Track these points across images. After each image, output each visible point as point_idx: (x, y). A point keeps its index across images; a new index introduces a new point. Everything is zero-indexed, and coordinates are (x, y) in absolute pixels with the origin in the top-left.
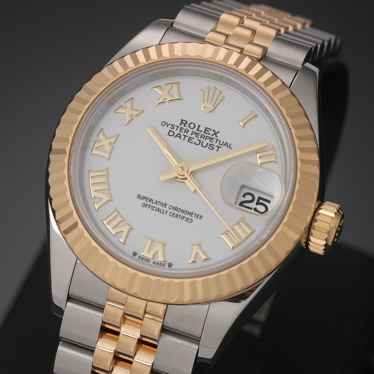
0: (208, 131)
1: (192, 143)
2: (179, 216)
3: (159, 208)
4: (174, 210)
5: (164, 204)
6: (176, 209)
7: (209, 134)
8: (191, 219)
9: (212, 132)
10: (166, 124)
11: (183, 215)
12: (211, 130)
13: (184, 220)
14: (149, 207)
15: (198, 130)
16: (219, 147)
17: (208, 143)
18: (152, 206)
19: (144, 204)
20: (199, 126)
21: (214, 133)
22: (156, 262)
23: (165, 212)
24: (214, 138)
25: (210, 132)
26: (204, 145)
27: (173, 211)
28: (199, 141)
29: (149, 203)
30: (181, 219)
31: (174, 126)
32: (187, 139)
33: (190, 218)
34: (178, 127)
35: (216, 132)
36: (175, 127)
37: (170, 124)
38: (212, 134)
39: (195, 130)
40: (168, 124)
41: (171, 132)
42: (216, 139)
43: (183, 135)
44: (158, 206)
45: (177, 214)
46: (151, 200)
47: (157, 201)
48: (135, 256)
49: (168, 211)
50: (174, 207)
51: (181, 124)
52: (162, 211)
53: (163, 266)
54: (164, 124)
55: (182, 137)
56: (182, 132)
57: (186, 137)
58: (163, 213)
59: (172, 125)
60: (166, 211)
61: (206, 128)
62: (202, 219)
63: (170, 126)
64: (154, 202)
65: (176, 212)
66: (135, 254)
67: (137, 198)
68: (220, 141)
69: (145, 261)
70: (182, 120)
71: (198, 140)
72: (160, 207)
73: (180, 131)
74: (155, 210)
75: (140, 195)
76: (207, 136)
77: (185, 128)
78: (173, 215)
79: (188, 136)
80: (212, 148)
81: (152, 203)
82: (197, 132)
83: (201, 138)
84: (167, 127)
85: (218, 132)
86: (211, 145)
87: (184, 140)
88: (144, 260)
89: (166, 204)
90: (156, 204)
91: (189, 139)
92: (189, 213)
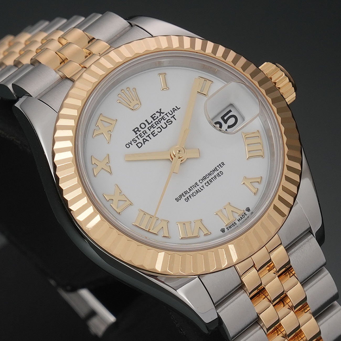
0: (155, 117)
1: (157, 134)
2: (212, 179)
3: (196, 191)
4: (204, 180)
5: (195, 184)
6: (204, 178)
7: (158, 117)
8: (220, 172)
9: (158, 115)
10: (129, 144)
11: (213, 176)
12: (155, 114)
13: (217, 177)
14: (190, 197)
15: (149, 124)
16: (173, 117)
17: (165, 123)
18: (192, 195)
19: (186, 200)
20: (146, 121)
21: (159, 114)
22: (239, 219)
23: (202, 188)
24: (164, 116)
25: (156, 116)
26: (164, 126)
27: (206, 181)
28: (159, 128)
29: (188, 195)
30: (215, 179)
31: (134, 139)
32: (151, 136)
33: (218, 172)
34: (137, 137)
35: (159, 111)
36: (136, 139)
37: (131, 141)
38: (159, 115)
39: (148, 126)
40: (130, 142)
41: (138, 145)
42: (165, 115)
43: (147, 137)
44: (194, 190)
45: (209, 180)
46: (186, 192)
47: (189, 189)
48: (225, 232)
49: (203, 185)
50: (202, 179)
51: (136, 134)
52: (200, 190)
53: (246, 215)
54: (128, 146)
55: (148, 138)
56: (143, 136)
57: (150, 136)
58: (202, 190)
59: (133, 140)
60: (202, 186)
61: (151, 117)
62: (224, 164)
63: (133, 142)
64: (189, 191)
65: (208, 180)
66: (223, 231)
67: (177, 201)
68: (168, 113)
69: (234, 226)
70: (134, 130)
71: (157, 128)
72: (196, 189)
73: (141, 137)
74: (196, 194)
75: (176, 199)
76: (159, 120)
77: (141, 132)
78: (208, 183)
79: (150, 134)
80: (171, 122)
81: (189, 193)
82: (150, 125)
83: (157, 125)
84: (132, 145)
85: (160, 110)
86: (168, 121)
87: (151, 139)
88: (232, 227)
89: (196, 183)
90: (192, 190)
91: (153, 135)
92: (214, 170)
